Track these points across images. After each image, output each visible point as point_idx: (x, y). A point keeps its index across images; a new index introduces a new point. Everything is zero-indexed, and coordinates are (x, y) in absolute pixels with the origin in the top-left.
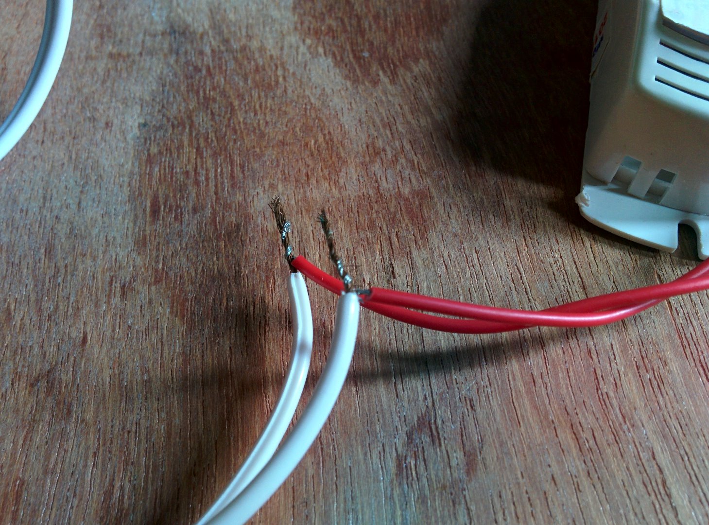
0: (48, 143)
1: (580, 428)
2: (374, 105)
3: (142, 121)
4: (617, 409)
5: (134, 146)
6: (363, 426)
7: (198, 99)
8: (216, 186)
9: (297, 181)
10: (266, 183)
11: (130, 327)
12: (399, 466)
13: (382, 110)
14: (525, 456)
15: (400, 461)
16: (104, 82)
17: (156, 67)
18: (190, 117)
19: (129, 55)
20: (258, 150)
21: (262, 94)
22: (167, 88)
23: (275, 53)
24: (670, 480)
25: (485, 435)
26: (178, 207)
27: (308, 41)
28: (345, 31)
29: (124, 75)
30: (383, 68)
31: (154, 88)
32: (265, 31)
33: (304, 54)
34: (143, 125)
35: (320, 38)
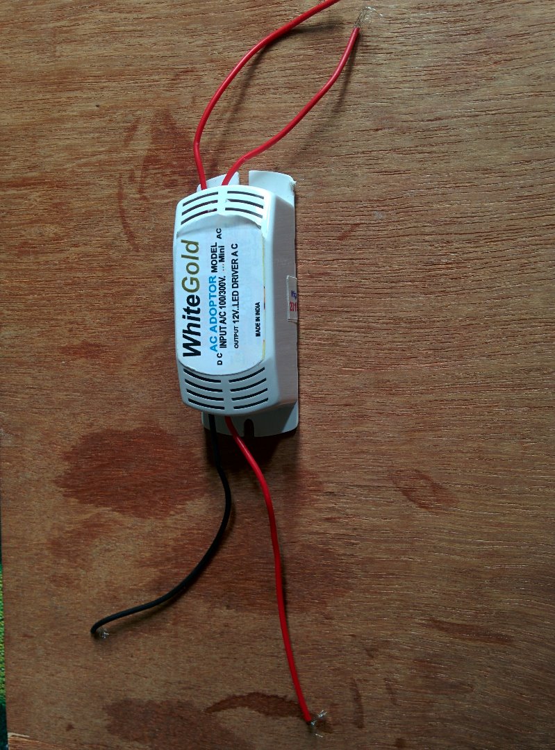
0: (236, 656)
1: (414, 428)
3: (225, 608)
5: (242, 612)
7: (211, 577)
11: (348, 616)
12: (424, 507)
14: (425, 455)
16: (195, 628)
18: (225, 583)
20: (250, 549)
22: (202, 593)
23: (179, 533)
24: (441, 398)
25: (414, 469)
27: (172, 513)
28: (166, 490)
29: (191, 617)
31: (202, 601)
32: (162, 537)
33: (182, 516)
34: (228, 607)
35: (170, 507)
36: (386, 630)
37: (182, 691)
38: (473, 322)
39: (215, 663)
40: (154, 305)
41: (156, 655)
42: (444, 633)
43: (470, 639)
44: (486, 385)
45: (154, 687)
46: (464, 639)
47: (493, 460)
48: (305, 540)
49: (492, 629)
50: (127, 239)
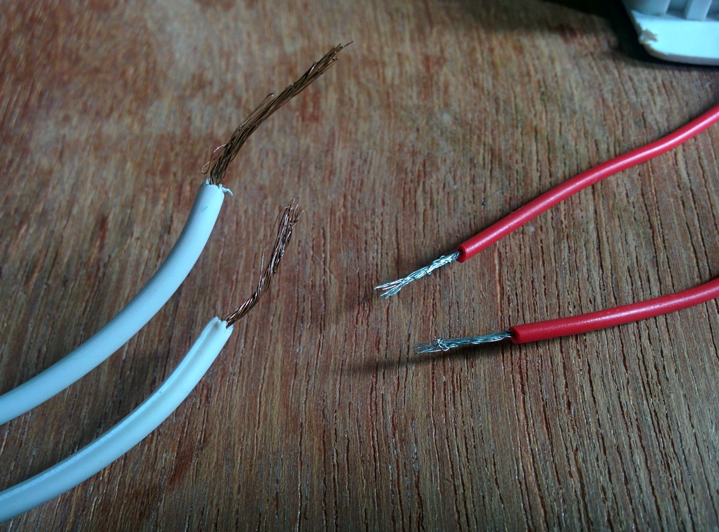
1: (333, 436)
4: (390, 417)
6: (67, 409)
14: (251, 466)
25: (210, 434)
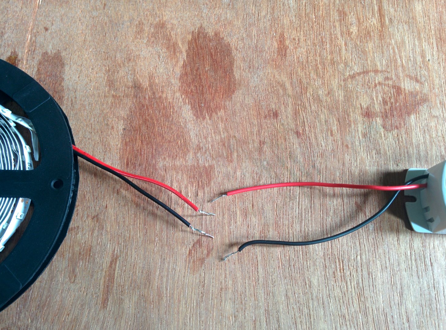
0: (93, 134)
2: (202, 128)
3: (124, 127)
5: (121, 138)
7: (143, 119)
8: (147, 157)
9: (173, 157)
10: (163, 157)
11: (119, 204)
12: (189, 253)
13: (204, 131)
15: (190, 252)
16: (111, 108)
17: (129, 103)
18: (140, 128)
19: (119, 96)
20: (161, 143)
21: (165, 120)
22: (132, 113)
23: (171, 100)
24: (259, 264)
26: (135, 163)
27: (183, 96)
28: (197, 93)
29: (118, 106)
30: (208, 112)
31: (128, 113)
32: (168, 90)
33: (181, 102)
34: (124, 129)
35: (187, 95)
36: (110, 228)
37: (70, 99)
38: (307, 286)
39: (88, 120)
40: (312, 90)
41: (93, 84)
42: (109, 265)
43: (105, 281)
44: (268, 293)
45: (73, 81)
46: (105, 277)
47: (221, 297)
48: (167, 178)
49: (112, 295)
50: (351, 74)
